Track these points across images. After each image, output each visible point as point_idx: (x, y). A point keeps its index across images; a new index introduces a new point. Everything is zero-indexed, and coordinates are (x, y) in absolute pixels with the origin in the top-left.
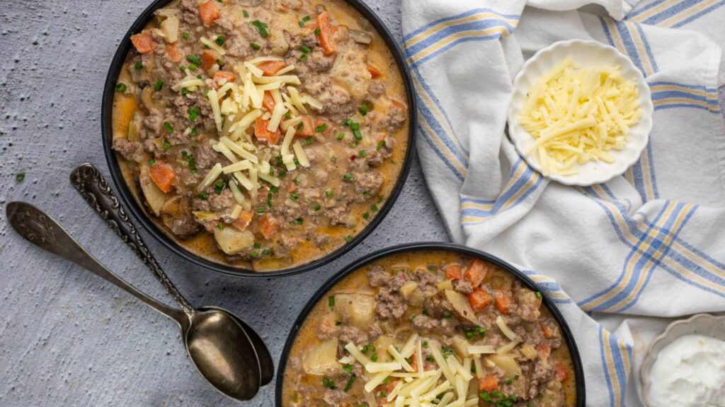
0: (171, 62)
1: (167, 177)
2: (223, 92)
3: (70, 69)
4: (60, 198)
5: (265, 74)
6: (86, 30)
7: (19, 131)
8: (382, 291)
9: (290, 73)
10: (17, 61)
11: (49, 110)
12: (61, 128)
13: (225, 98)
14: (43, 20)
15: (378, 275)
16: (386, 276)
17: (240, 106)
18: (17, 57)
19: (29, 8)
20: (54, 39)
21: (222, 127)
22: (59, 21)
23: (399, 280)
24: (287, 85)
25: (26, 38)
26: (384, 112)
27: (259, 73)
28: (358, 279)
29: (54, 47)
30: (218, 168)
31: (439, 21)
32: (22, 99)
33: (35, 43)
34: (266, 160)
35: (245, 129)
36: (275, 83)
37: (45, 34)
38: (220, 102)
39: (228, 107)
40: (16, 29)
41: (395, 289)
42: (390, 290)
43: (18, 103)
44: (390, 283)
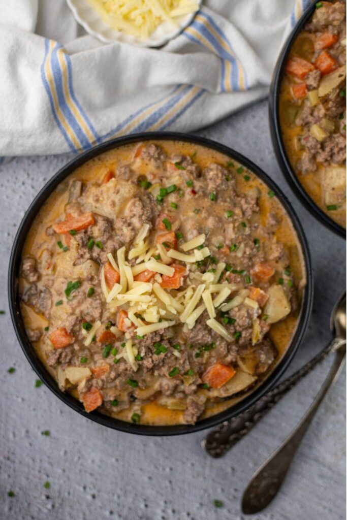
0: (110, 373)
1: (220, 371)
2: (137, 322)
3: (116, 464)
4: (236, 466)
5: (118, 281)
6: (79, 451)
7: (176, 507)
8: (320, 159)
9: (115, 257)
10: (111, 513)
11: (154, 481)
12: (171, 469)
13: (143, 320)
14: (72, 491)
15: (305, 164)
16: (305, 156)
17: (151, 304)
18: (107, 513)
19: (61, 505)
20: (89, 480)
21: (171, 320)
22: (72, 476)
23: (310, 143)
24: (126, 259)
25: (89, 505)
26: (147, 165)
27: (117, 288)
28: (309, 183)
29: (96, 480)
30: (211, 323)
31: (55, 117)
32: (146, 506)
33: (94, 497)
34: (201, 277)
35: (172, 298)
36: (126, 272)
37: (85, 488)
38: (148, 323)
39: (152, 315)
40: (81, 515)
41: (319, 146)
42: (320, 151)
43: (149, 510)
44: (313, 151)
